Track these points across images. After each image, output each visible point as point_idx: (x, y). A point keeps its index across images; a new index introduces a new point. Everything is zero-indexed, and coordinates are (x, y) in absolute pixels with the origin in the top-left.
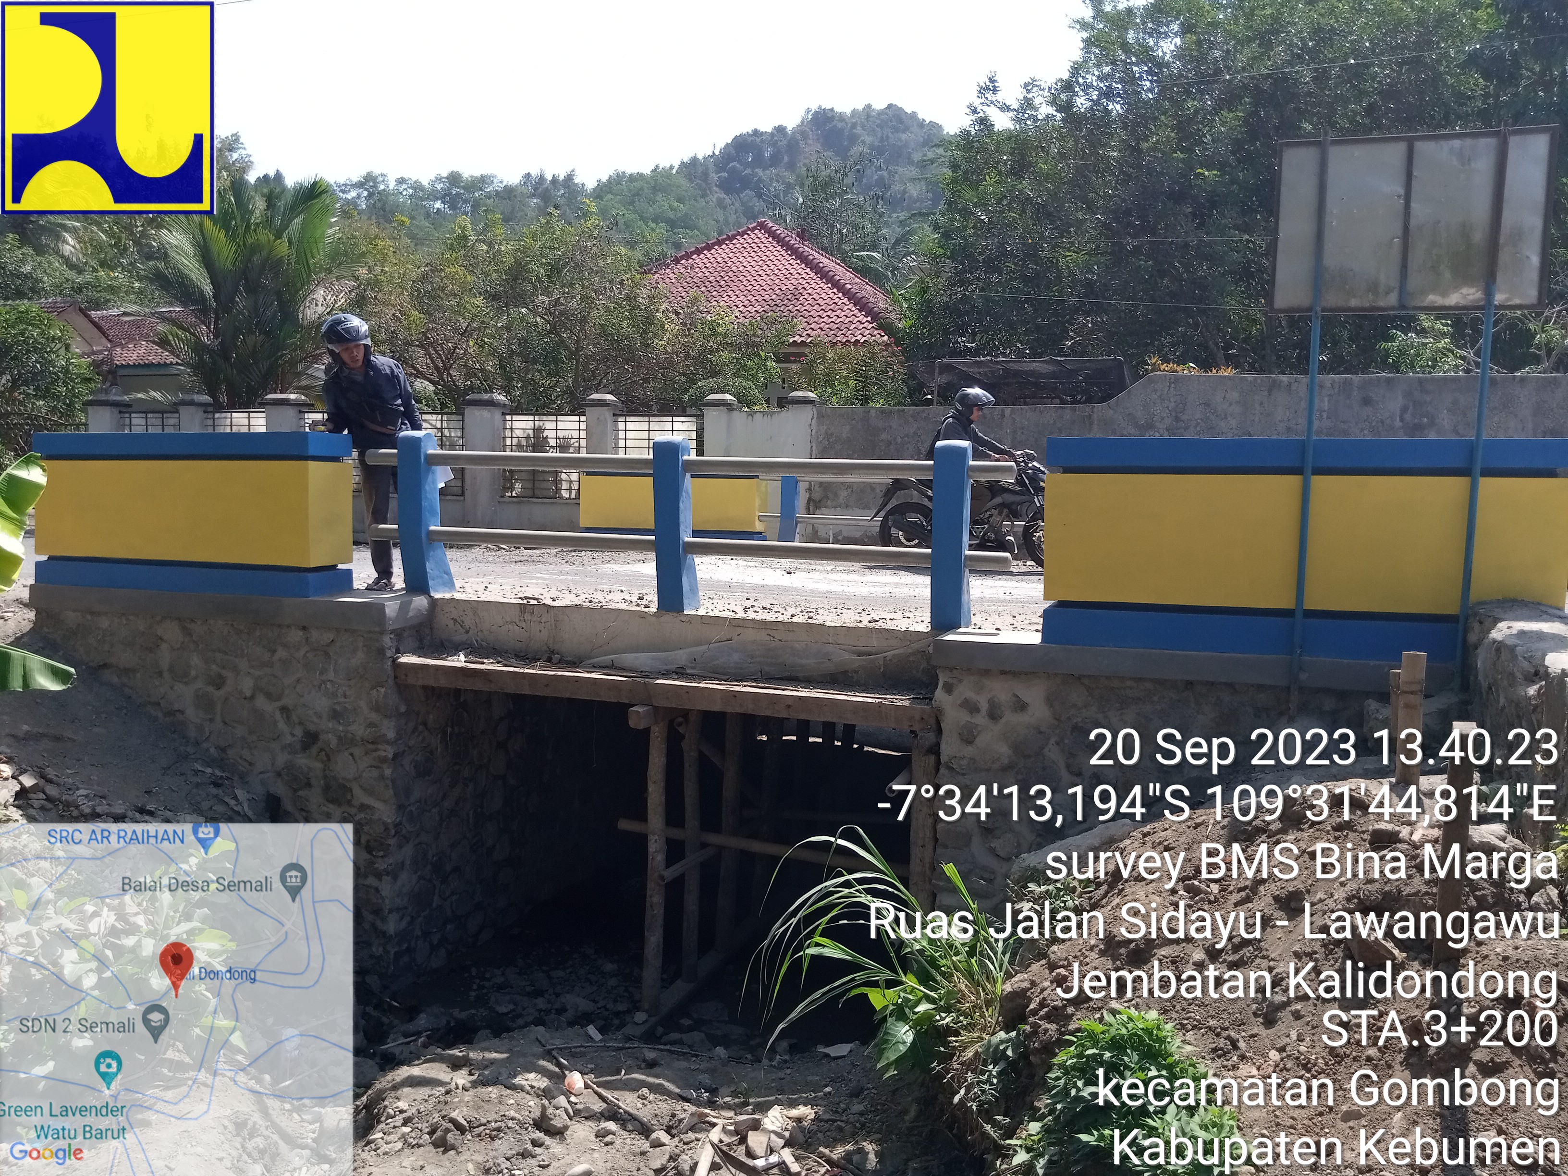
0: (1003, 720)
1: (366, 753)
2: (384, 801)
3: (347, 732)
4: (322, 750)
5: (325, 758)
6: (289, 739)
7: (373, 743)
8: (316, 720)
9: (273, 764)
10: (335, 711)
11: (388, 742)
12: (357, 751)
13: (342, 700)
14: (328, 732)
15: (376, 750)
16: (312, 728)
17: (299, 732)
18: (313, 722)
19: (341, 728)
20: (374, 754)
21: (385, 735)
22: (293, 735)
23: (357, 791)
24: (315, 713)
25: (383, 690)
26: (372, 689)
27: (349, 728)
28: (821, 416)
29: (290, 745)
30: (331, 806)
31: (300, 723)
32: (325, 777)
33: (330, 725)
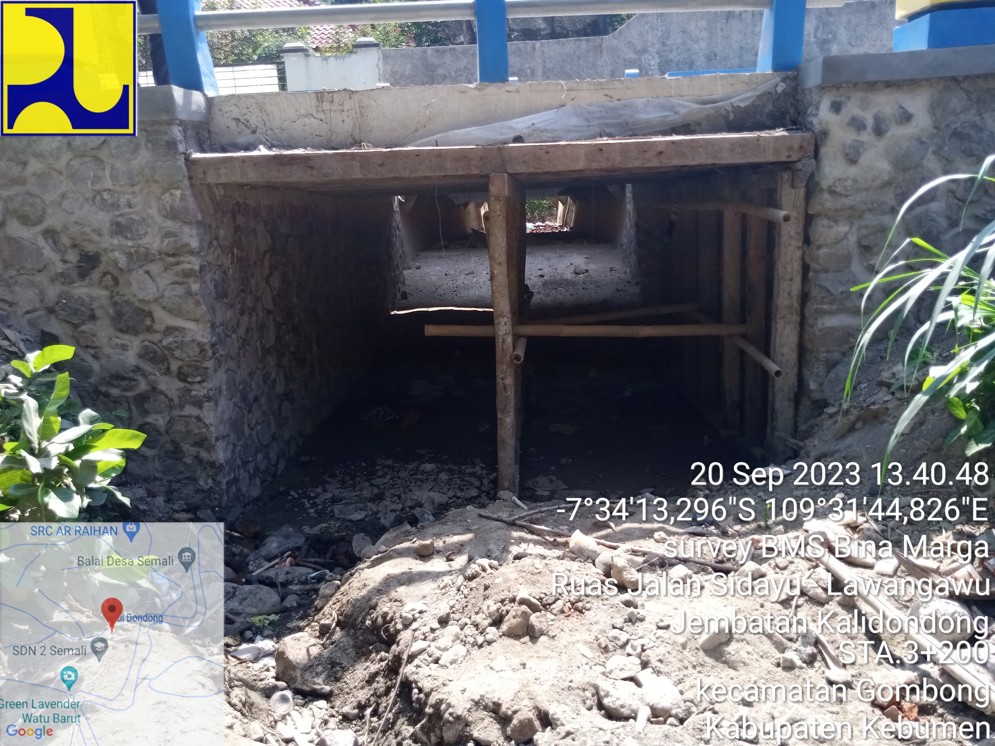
0: (889, 134)
1: (166, 269)
2: (196, 320)
3: (139, 246)
4: (105, 274)
5: (111, 283)
6: (60, 267)
7: (173, 255)
8: (95, 238)
9: (42, 301)
10: (118, 224)
11: (192, 252)
12: (154, 268)
13: (127, 210)
14: (113, 251)
15: (177, 264)
16: (91, 248)
17: (73, 257)
18: (90, 241)
19: (130, 243)
20: (176, 268)
21: (187, 245)
22: (65, 261)
23: (159, 313)
24: (94, 231)
25: (178, 193)
26: (163, 193)
27: (140, 242)
28: (386, 57)
29: (62, 274)
30: (126, 336)
31: (74, 246)
32: (115, 304)
33: (115, 241)
